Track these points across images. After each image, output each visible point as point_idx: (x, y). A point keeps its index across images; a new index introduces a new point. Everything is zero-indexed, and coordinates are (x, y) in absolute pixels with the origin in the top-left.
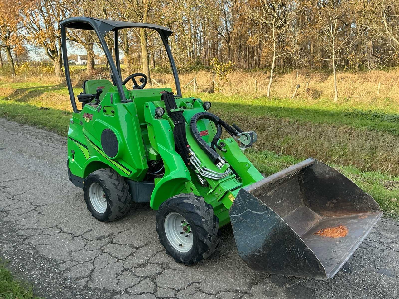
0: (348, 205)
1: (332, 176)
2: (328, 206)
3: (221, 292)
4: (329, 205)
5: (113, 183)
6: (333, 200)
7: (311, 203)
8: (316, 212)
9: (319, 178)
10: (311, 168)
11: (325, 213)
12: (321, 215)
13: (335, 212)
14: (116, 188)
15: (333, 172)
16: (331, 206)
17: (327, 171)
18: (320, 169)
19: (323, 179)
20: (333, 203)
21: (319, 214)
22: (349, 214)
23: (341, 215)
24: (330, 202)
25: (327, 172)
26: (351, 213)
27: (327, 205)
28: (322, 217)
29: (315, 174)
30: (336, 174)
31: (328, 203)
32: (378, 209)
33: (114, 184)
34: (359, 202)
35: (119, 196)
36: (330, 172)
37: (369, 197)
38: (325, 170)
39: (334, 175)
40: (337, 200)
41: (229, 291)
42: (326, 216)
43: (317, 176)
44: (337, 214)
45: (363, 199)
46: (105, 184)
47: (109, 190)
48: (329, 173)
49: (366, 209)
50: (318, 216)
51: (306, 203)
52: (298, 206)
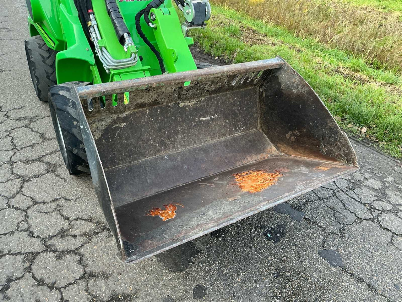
0: (313, 144)
1: (301, 92)
2: (288, 138)
3: (81, 219)
4: (290, 138)
5: (41, 55)
6: (295, 131)
7: (268, 129)
8: (273, 143)
9: (285, 92)
10: (277, 74)
11: (283, 147)
12: (278, 148)
13: (295, 149)
14: (44, 61)
15: (304, 86)
16: (291, 139)
17: (296, 83)
18: (288, 78)
19: (289, 94)
20: (295, 135)
21: (276, 147)
22: (311, 157)
23: (301, 156)
24: (292, 132)
25: (295, 86)
26: (315, 156)
27: (288, 136)
28: (278, 152)
29: (280, 86)
30: (306, 91)
31: (289, 133)
32: (353, 162)
33: (43, 57)
34: (328, 143)
35: (47, 73)
36: (299, 85)
37: (344, 138)
38: (294, 80)
39: (304, 91)
40: (300, 132)
41: (90, 221)
42: (282, 152)
43: (282, 89)
44: (296, 153)
45: (336, 140)
46: (31, 54)
47: (35, 63)
48: (298, 88)
49: (336, 156)
50: (274, 148)
51: (263, 127)
52: (247, 129)
